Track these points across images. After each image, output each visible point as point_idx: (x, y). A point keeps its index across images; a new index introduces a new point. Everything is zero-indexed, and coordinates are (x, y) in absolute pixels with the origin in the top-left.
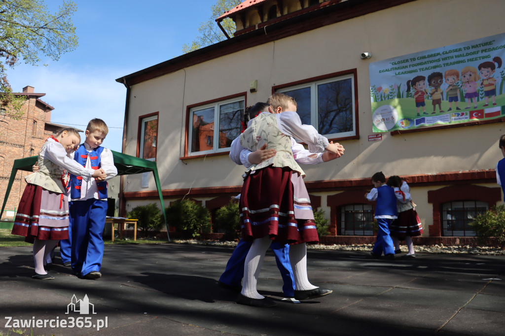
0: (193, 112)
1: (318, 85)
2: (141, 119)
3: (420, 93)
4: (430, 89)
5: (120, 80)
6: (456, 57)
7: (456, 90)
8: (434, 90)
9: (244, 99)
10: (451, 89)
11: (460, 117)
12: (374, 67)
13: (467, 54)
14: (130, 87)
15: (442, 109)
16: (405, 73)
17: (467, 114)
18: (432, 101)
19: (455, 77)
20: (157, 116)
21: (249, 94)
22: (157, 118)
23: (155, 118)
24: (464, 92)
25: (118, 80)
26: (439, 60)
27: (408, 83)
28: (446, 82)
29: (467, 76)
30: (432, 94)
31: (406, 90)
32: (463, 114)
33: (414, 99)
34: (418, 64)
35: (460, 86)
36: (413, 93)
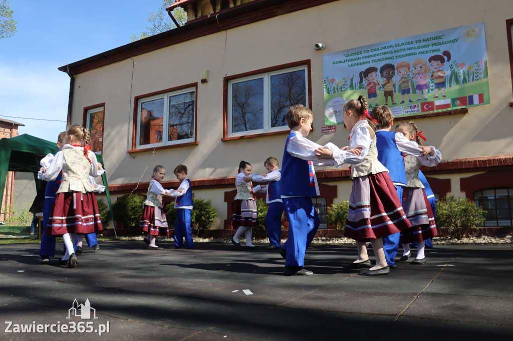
0: (142, 103)
1: (271, 76)
2: (86, 110)
3: (372, 85)
4: (382, 81)
5: (63, 69)
6: (408, 49)
7: (407, 81)
8: (386, 82)
9: (195, 90)
10: (403, 82)
11: (412, 109)
12: (328, 59)
13: (419, 47)
14: (74, 76)
15: (395, 102)
16: (358, 64)
17: (418, 107)
18: (383, 92)
19: (407, 69)
20: (103, 107)
21: (200, 85)
22: (103, 110)
23: (101, 109)
24: (415, 84)
25: (60, 69)
26: (391, 52)
27: (361, 74)
28: (398, 74)
29: (418, 68)
30: (384, 86)
31: (359, 82)
32: (415, 106)
33: (367, 91)
34: (371, 56)
35: (411, 78)
36: (366, 85)
